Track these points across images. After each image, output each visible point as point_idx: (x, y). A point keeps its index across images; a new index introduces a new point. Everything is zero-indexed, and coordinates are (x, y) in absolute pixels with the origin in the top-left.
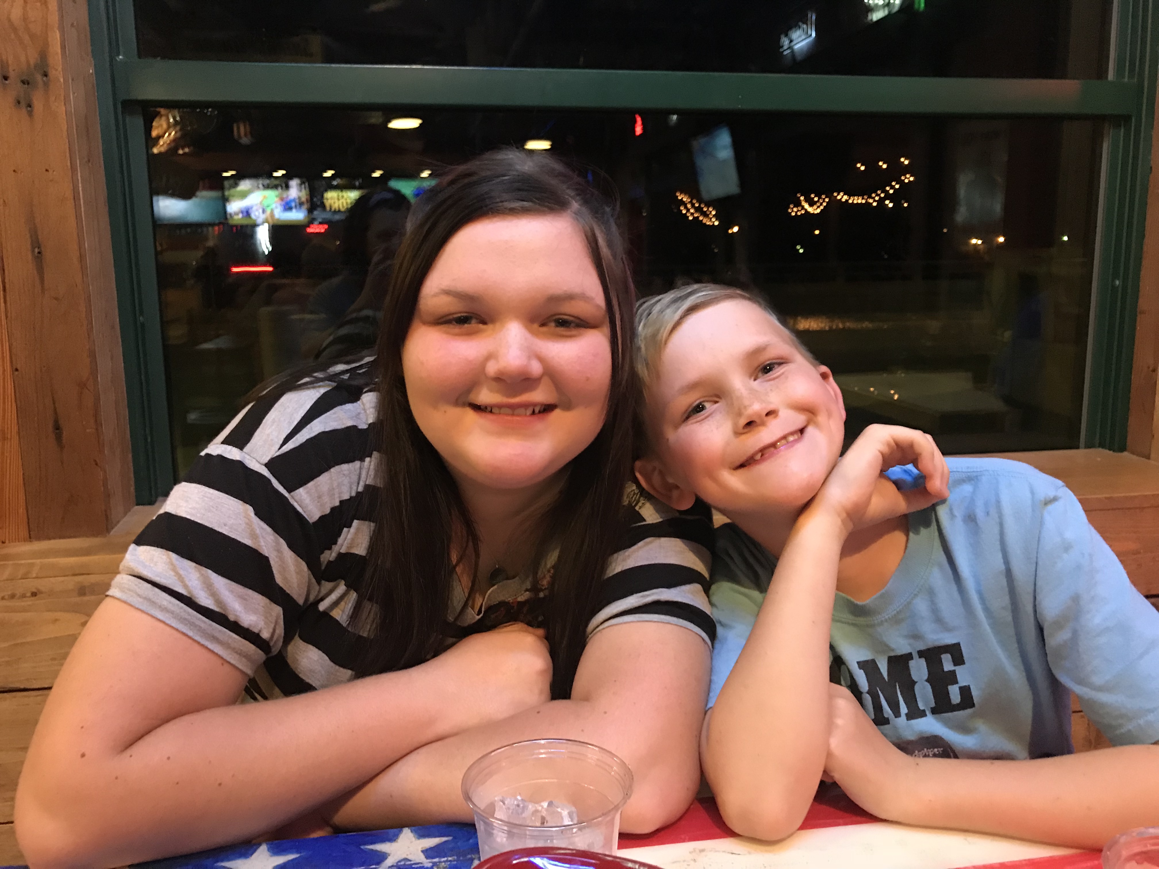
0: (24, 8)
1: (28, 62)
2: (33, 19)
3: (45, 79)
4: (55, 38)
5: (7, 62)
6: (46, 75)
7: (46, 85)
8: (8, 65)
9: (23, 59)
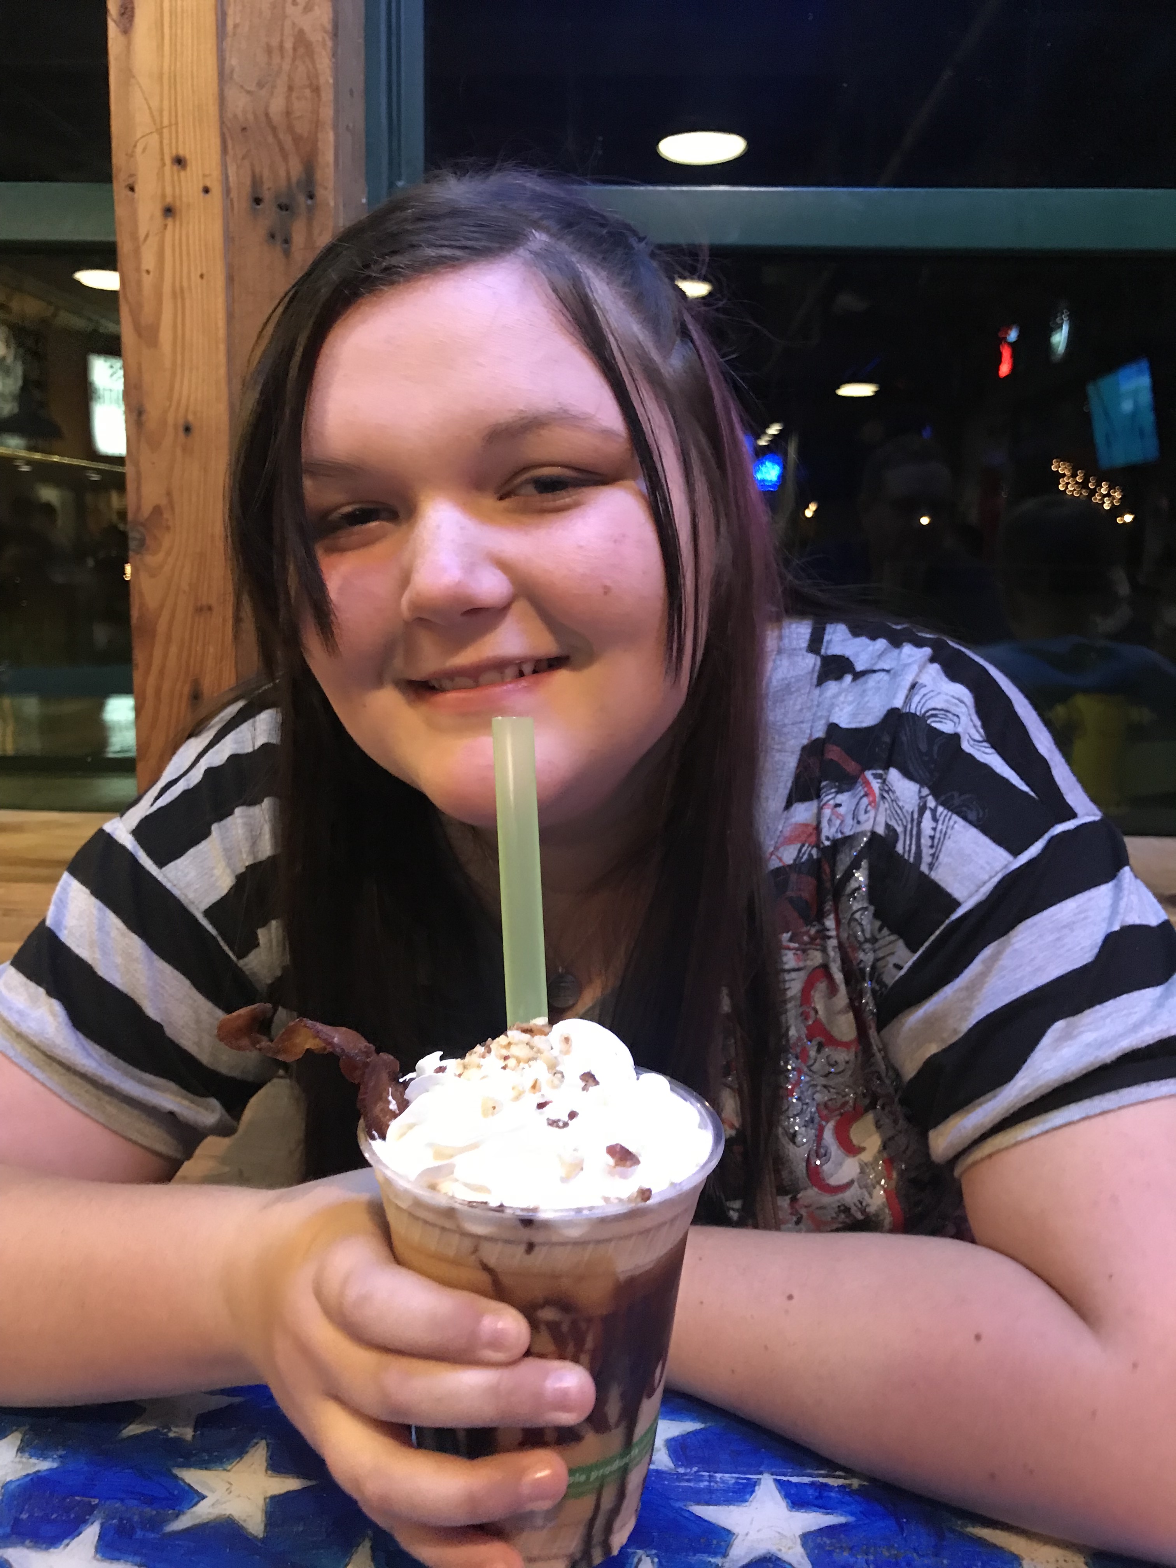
0: (288, 98)
1: (289, 179)
2: (298, 114)
3: (309, 202)
4: (328, 140)
5: (261, 177)
6: (311, 196)
7: (310, 210)
8: (262, 182)
9: (282, 173)
